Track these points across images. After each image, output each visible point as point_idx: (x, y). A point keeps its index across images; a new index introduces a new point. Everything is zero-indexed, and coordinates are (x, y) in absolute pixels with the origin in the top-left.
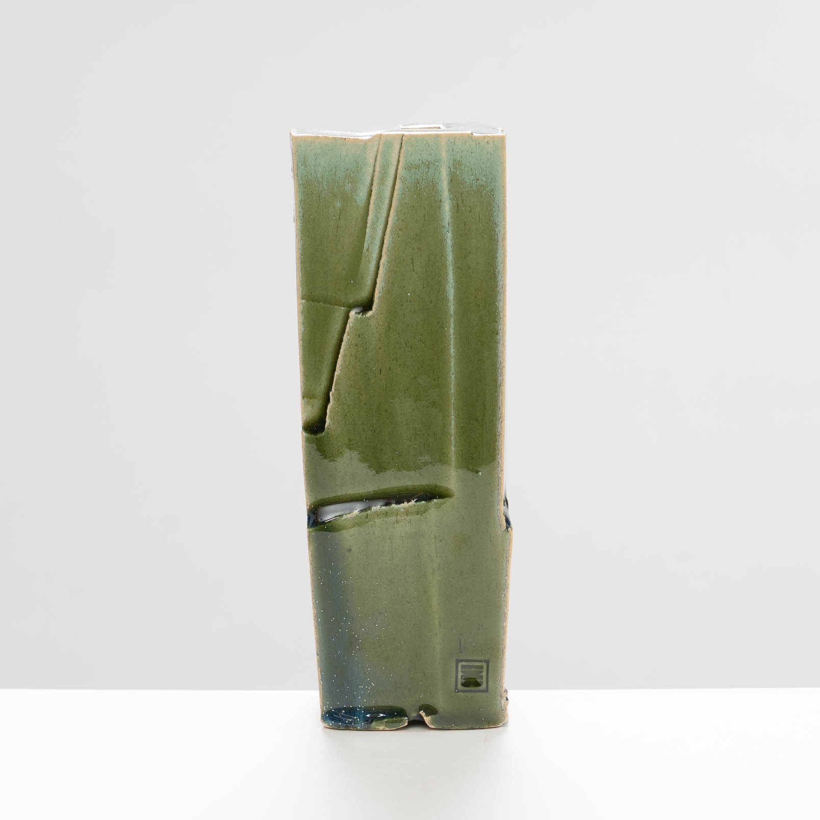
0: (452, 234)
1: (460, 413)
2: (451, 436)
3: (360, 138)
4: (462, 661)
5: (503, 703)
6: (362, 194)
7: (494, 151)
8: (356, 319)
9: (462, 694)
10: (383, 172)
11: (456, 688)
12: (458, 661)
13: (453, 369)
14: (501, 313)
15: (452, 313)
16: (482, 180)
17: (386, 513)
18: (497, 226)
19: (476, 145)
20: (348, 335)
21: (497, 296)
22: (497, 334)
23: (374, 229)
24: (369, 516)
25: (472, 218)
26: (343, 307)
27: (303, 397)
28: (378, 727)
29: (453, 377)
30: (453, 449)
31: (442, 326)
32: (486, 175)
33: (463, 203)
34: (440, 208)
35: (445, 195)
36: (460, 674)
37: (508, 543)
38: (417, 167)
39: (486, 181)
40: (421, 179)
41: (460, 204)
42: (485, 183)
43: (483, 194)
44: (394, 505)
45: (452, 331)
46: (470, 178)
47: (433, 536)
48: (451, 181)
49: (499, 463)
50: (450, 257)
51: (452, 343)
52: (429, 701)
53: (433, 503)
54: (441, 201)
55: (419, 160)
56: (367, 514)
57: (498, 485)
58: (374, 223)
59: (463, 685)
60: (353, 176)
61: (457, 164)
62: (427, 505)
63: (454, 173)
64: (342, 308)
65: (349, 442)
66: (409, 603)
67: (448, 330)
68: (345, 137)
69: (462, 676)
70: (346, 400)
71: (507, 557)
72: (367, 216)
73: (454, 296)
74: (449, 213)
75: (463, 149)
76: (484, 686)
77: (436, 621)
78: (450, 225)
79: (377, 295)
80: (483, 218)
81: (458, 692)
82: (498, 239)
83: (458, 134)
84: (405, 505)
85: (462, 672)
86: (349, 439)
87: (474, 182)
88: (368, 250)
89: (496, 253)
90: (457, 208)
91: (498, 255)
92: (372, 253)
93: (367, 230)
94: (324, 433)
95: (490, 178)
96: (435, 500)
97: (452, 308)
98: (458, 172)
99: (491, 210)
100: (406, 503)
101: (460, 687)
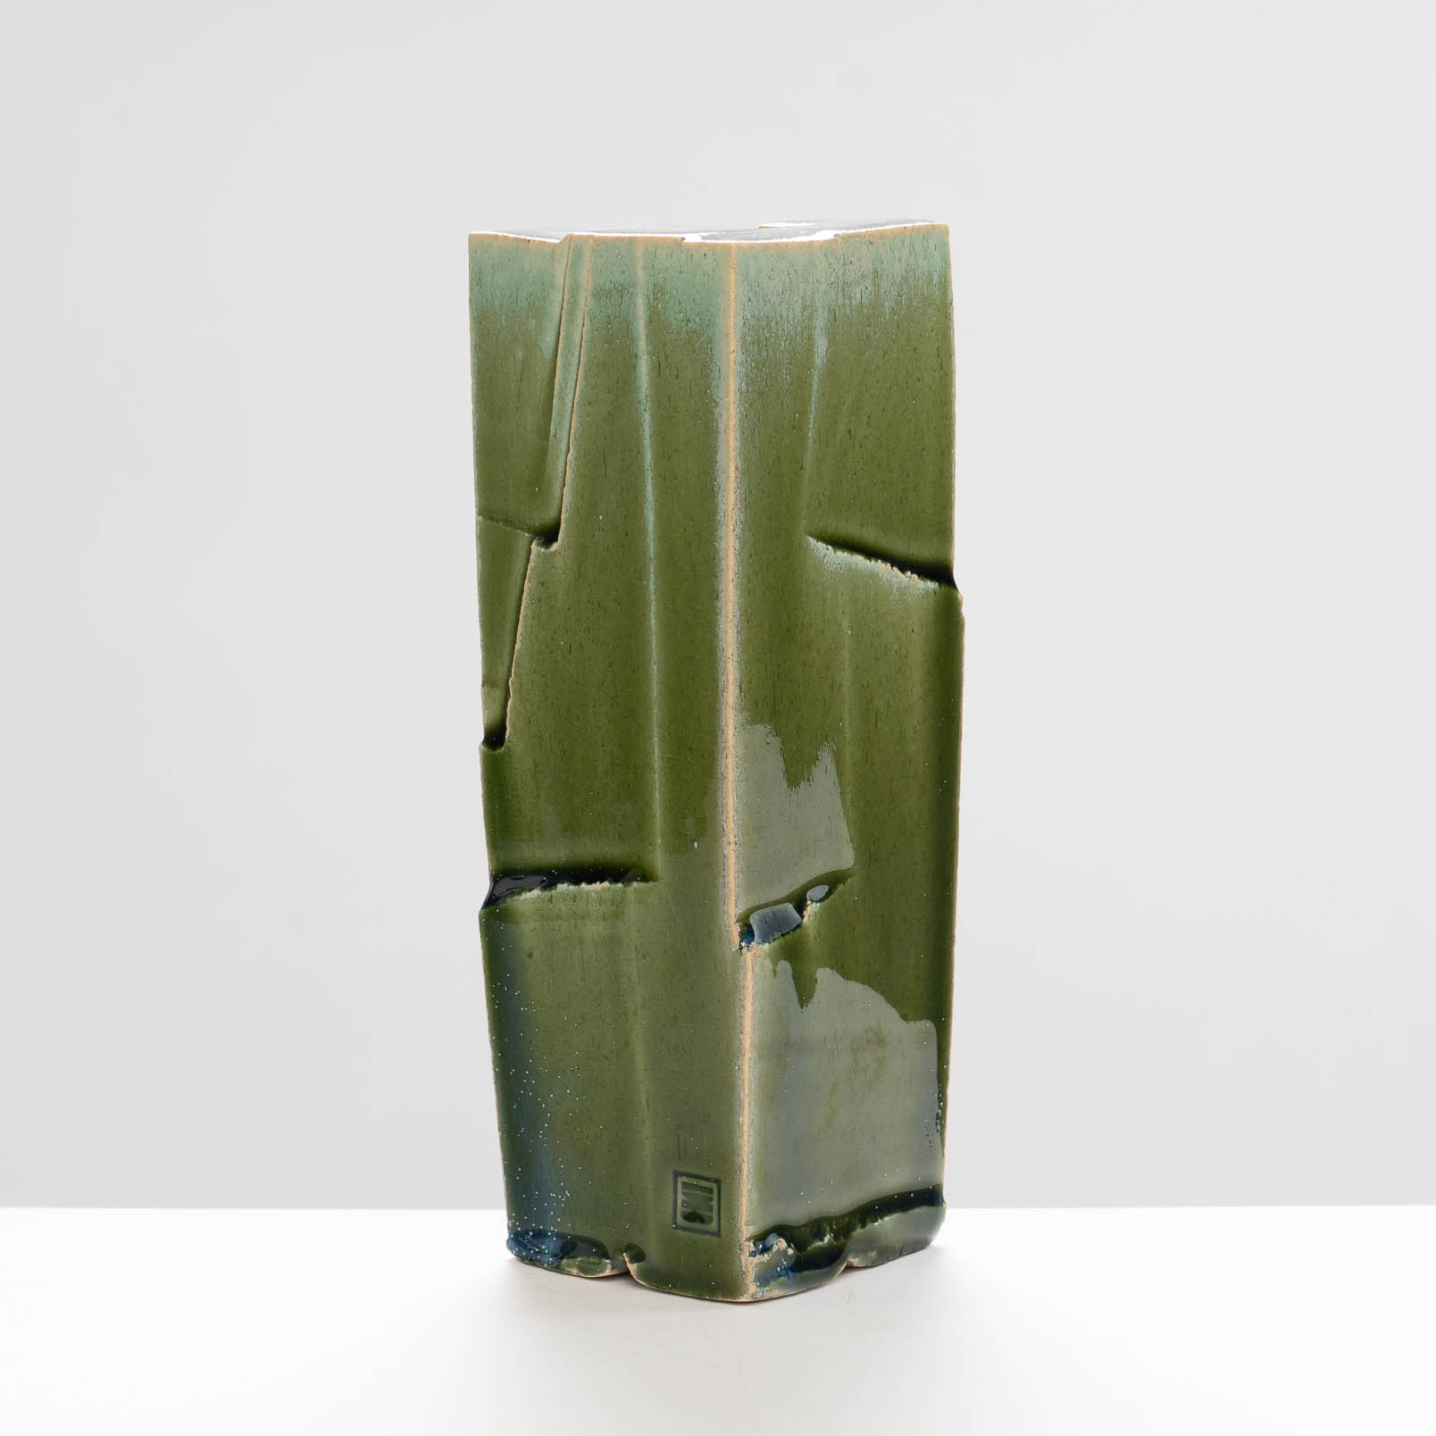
0: (651, 415)
1: (666, 734)
2: (654, 773)
3: (547, 240)
4: (683, 1174)
5: (743, 1260)
6: (549, 339)
7: (713, 271)
8: (538, 555)
9: (683, 1233)
10: (572, 300)
11: (675, 1223)
12: (677, 1174)
13: (654, 654)
14: (723, 562)
15: (652, 555)
16: (695, 321)
17: (575, 897)
18: (717, 404)
19: (687, 259)
20: (529, 581)
21: (716, 530)
22: (718, 597)
23: (562, 400)
24: (553, 900)
25: (680, 389)
26: (528, 532)
27: (483, 686)
28: (570, 1270)
29: (655, 667)
30: (658, 796)
31: (640, 576)
32: (702, 313)
33: (667, 360)
34: (635, 368)
35: (642, 345)
36: (680, 1197)
37: (742, 974)
38: (609, 294)
39: (702, 324)
40: (613, 316)
41: (662, 362)
42: (698, 328)
43: (697, 346)
44: (583, 885)
45: (652, 587)
46: (677, 316)
47: (633, 947)
48: (650, 322)
49: (723, 829)
50: (648, 456)
51: (653, 608)
52: (636, 1239)
53: (632, 888)
54: (636, 357)
55: (611, 282)
56: (551, 896)
57: (724, 870)
58: (562, 390)
59: (687, 1217)
60: (537, 307)
61: (659, 291)
62: (624, 891)
63: (654, 307)
64: (527, 535)
65: (536, 766)
66: (607, 1059)
67: (647, 586)
68: (529, 238)
69: (683, 1202)
70: (528, 694)
71: (740, 1000)
72: (554, 377)
73: (655, 525)
74: (648, 378)
75: (668, 266)
76: (714, 1226)
77: (643, 1097)
78: (649, 399)
79: (563, 517)
80: (696, 388)
81: (677, 1228)
82: (717, 427)
83: (661, 239)
84: (597, 886)
85: (683, 1193)
86: (535, 762)
87: (682, 324)
88: (555, 436)
89: (716, 452)
90: (657, 369)
91: (718, 457)
92: (561, 441)
93: (555, 401)
94: (503, 748)
95: (707, 319)
96: (635, 884)
97: (652, 546)
98: (660, 306)
99: (707, 376)
100: (598, 883)
101: (680, 1220)
